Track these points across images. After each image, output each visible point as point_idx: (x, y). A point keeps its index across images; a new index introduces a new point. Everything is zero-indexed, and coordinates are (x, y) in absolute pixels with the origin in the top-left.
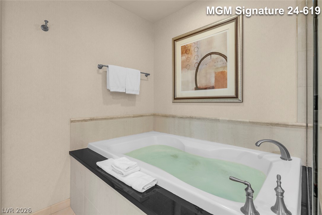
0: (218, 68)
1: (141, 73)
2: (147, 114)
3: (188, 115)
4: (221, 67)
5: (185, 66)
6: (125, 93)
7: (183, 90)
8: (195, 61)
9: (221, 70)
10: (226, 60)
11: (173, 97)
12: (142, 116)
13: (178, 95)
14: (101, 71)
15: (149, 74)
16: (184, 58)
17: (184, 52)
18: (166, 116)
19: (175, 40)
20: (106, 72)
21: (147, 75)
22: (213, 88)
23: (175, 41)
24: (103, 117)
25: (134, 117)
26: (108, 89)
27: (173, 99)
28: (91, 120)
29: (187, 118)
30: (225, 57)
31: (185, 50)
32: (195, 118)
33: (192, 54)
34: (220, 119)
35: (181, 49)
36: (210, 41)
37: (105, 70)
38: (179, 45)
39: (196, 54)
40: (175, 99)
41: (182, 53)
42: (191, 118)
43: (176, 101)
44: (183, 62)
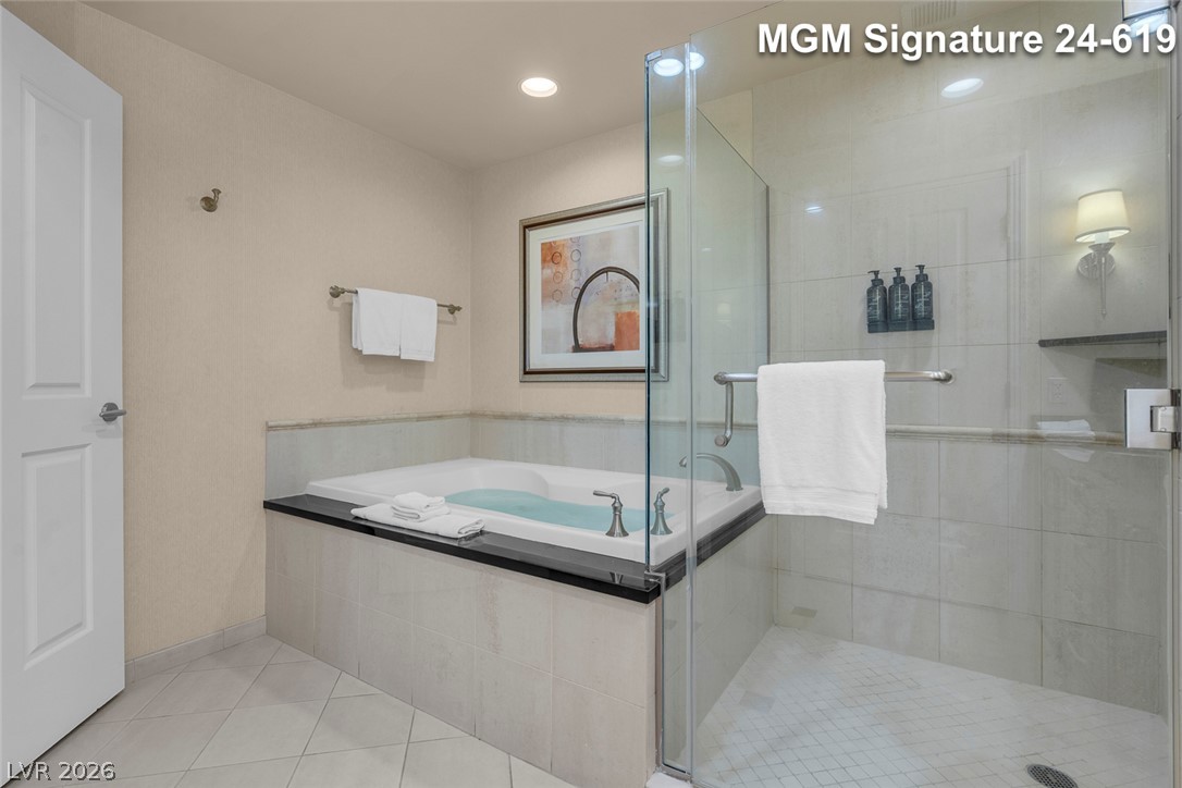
0: (621, 304)
1: (439, 305)
2: (454, 413)
3: (558, 413)
4: (627, 303)
5: (551, 294)
6: (399, 357)
7: (546, 350)
8: (573, 284)
9: (626, 309)
10: (638, 288)
11: (522, 367)
12: (439, 417)
13: (534, 364)
14: (337, 302)
15: (459, 309)
16: (548, 272)
17: (549, 258)
18: (504, 417)
19: (528, 227)
20: (351, 304)
21: (453, 309)
22: (612, 348)
23: (525, 227)
24: (345, 419)
25: (419, 419)
26: (355, 347)
27: (522, 372)
28: (315, 425)
29: (555, 419)
30: (636, 282)
31: (551, 254)
32: (574, 419)
33: (565, 265)
34: (625, 418)
35: (542, 250)
36: (605, 241)
37: (347, 300)
38: (537, 238)
39: (575, 265)
40: (526, 373)
41: (544, 261)
42: (564, 419)
43: (528, 377)
44: (545, 283)
